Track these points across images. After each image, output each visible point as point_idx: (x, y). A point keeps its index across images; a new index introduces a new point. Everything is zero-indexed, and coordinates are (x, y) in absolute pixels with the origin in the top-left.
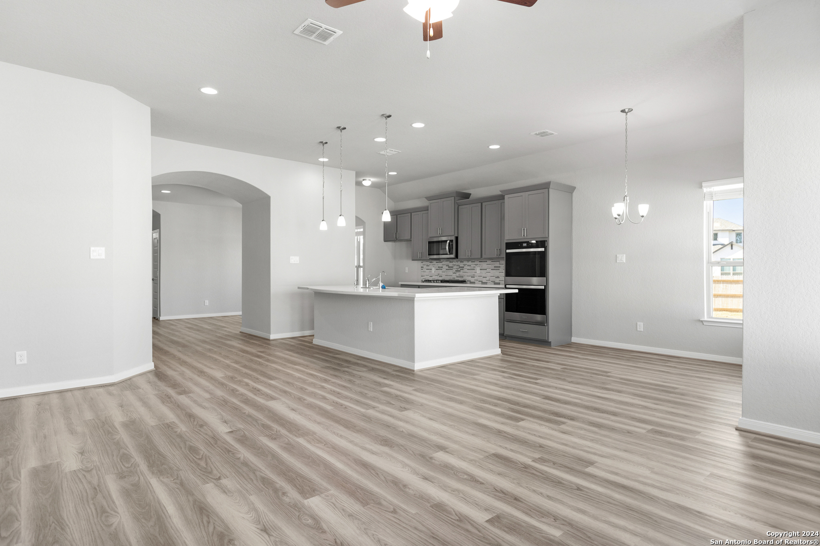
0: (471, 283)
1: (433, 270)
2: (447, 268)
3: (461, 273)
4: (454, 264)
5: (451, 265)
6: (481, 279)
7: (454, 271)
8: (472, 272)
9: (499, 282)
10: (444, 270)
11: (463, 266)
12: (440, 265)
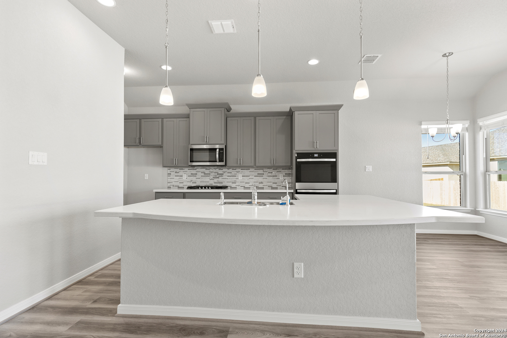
0: (231, 188)
1: (185, 177)
2: (203, 174)
3: (220, 179)
4: (212, 171)
5: (207, 172)
6: (243, 184)
7: (211, 177)
8: (233, 179)
9: (263, 187)
10: (198, 176)
11: (222, 173)
12: (194, 172)
